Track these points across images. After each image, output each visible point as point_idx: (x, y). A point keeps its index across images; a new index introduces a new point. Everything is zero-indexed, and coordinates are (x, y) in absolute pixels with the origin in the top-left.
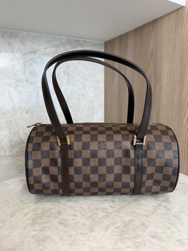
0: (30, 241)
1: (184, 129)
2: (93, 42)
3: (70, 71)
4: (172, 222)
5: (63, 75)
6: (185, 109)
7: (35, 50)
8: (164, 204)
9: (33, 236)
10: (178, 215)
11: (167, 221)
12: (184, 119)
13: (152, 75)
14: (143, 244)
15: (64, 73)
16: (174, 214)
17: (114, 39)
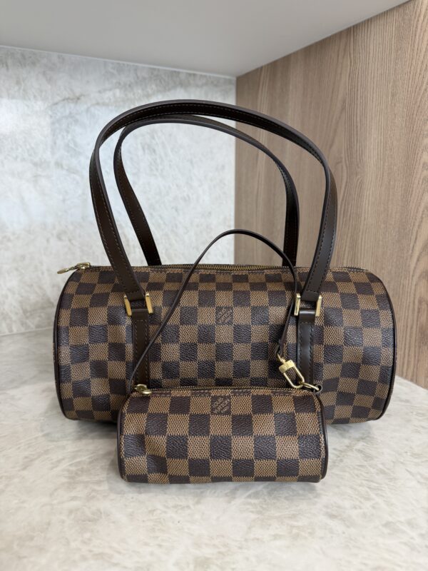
0: (63, 522)
1: (412, 279)
2: (210, 77)
3: (157, 143)
4: (375, 484)
5: (140, 153)
6: (414, 234)
7: (78, 95)
8: (360, 445)
9: (71, 512)
10: (388, 469)
11: (364, 482)
12: (411, 256)
13: (343, 155)
14: (309, 531)
15: (143, 149)
16: (381, 466)
17: (259, 71)
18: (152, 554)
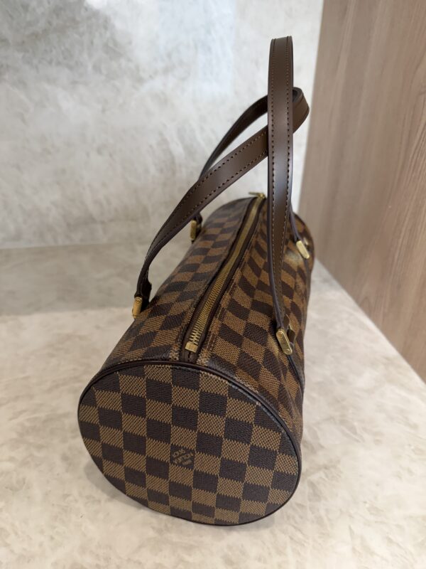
18: (41, 545)
